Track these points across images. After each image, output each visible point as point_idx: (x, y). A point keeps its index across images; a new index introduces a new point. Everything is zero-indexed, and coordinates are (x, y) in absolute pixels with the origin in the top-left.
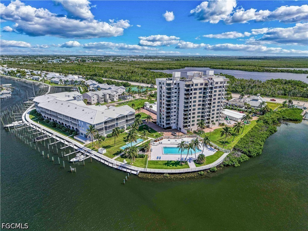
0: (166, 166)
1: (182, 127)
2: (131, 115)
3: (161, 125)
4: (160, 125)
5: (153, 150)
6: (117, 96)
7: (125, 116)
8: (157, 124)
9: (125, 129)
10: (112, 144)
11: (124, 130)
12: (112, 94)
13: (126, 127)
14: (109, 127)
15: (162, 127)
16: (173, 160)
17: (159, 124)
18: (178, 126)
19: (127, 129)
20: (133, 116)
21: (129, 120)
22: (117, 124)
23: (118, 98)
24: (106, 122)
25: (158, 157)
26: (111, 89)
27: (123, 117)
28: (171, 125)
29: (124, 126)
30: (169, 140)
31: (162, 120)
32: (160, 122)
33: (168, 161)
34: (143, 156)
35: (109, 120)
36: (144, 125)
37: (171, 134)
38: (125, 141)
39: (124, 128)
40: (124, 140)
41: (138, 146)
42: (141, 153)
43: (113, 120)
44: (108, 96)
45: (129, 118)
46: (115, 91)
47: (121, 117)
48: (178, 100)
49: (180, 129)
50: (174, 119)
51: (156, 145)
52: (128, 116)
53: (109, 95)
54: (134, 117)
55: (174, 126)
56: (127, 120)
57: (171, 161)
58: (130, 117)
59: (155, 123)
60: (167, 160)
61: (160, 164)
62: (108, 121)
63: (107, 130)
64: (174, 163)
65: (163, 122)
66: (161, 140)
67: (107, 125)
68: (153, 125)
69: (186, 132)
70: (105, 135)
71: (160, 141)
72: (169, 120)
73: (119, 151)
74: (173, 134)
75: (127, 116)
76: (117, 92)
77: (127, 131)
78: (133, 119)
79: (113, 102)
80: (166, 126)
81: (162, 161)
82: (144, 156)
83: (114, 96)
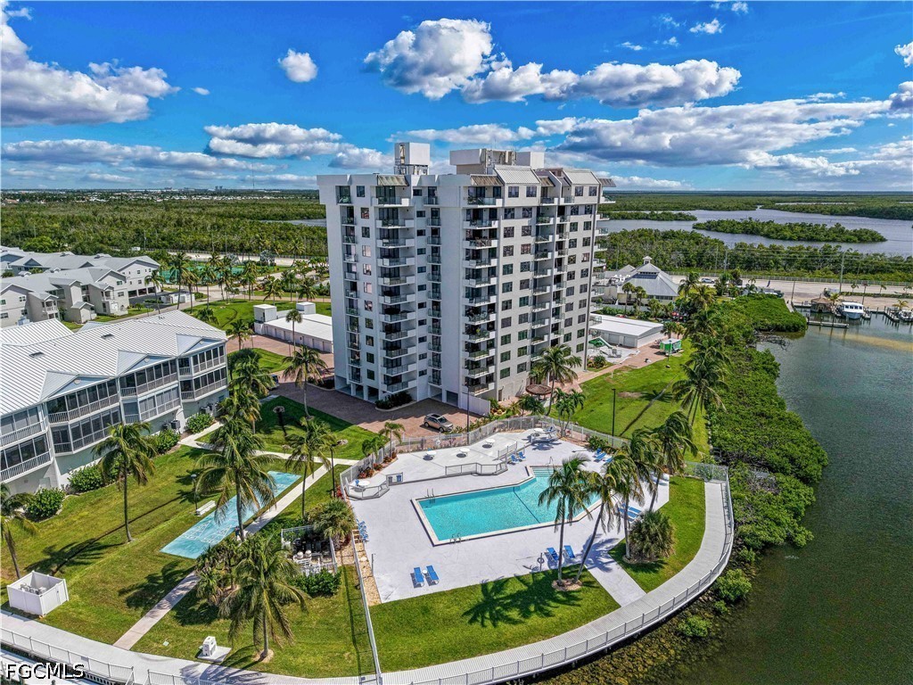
0: (488, 623)
1: (461, 390)
2: (208, 353)
3: (359, 388)
4: (353, 393)
5: (369, 531)
6: (121, 294)
7: (173, 362)
8: (338, 387)
9: (182, 430)
10: (110, 527)
11: (177, 439)
12: (97, 284)
13: (182, 420)
14: (85, 430)
15: (365, 398)
16: (507, 576)
17: (348, 388)
18: (439, 383)
19: (189, 431)
20: (216, 363)
21: (197, 381)
22: (132, 408)
23: (127, 304)
24: (61, 400)
25: (417, 570)
26: (92, 266)
27: (165, 368)
28: (411, 384)
29: (174, 413)
30: (428, 458)
31: (365, 366)
32: (356, 375)
33: (484, 586)
34: (325, 586)
35: (81, 392)
36: (274, 400)
37: (423, 426)
38: (192, 498)
39: (174, 426)
40: (182, 493)
41: (279, 520)
42: (310, 565)
43: (104, 389)
44: (77, 296)
45: (196, 370)
46: (112, 274)
47: (150, 369)
48: (435, 268)
49: (453, 396)
50: (423, 357)
51: (376, 496)
52: (191, 360)
53: (85, 288)
54: (223, 365)
55: (420, 388)
56: (186, 385)
57: (500, 584)
58: (203, 367)
59: (329, 384)
60: (478, 582)
61: (448, 621)
62: (72, 396)
63: (68, 448)
64: (519, 593)
65: (371, 375)
66: (387, 460)
67: (65, 417)
68: (318, 397)
69: (485, 406)
70: (63, 480)
71: (390, 469)
72: (397, 363)
73: (157, 569)
74: (431, 423)
75: (184, 362)
76: (124, 278)
77: (190, 441)
78: (217, 376)
79: (103, 318)
80: (385, 392)
81: (454, 592)
82: (337, 581)
83: (107, 294)
